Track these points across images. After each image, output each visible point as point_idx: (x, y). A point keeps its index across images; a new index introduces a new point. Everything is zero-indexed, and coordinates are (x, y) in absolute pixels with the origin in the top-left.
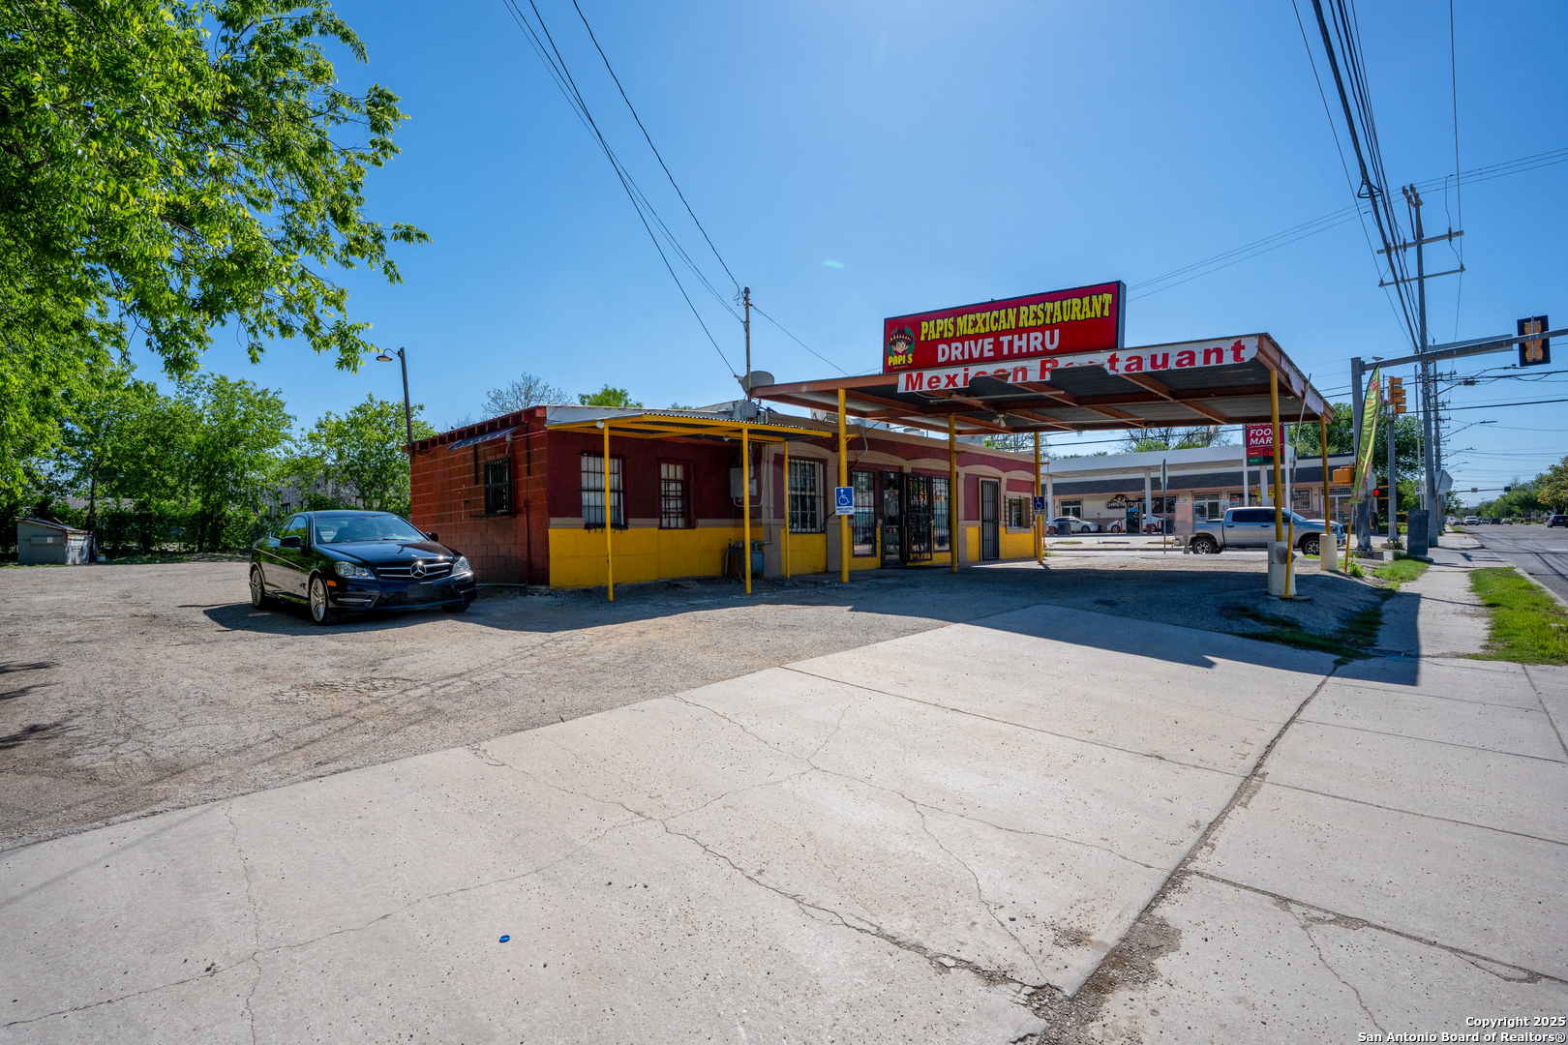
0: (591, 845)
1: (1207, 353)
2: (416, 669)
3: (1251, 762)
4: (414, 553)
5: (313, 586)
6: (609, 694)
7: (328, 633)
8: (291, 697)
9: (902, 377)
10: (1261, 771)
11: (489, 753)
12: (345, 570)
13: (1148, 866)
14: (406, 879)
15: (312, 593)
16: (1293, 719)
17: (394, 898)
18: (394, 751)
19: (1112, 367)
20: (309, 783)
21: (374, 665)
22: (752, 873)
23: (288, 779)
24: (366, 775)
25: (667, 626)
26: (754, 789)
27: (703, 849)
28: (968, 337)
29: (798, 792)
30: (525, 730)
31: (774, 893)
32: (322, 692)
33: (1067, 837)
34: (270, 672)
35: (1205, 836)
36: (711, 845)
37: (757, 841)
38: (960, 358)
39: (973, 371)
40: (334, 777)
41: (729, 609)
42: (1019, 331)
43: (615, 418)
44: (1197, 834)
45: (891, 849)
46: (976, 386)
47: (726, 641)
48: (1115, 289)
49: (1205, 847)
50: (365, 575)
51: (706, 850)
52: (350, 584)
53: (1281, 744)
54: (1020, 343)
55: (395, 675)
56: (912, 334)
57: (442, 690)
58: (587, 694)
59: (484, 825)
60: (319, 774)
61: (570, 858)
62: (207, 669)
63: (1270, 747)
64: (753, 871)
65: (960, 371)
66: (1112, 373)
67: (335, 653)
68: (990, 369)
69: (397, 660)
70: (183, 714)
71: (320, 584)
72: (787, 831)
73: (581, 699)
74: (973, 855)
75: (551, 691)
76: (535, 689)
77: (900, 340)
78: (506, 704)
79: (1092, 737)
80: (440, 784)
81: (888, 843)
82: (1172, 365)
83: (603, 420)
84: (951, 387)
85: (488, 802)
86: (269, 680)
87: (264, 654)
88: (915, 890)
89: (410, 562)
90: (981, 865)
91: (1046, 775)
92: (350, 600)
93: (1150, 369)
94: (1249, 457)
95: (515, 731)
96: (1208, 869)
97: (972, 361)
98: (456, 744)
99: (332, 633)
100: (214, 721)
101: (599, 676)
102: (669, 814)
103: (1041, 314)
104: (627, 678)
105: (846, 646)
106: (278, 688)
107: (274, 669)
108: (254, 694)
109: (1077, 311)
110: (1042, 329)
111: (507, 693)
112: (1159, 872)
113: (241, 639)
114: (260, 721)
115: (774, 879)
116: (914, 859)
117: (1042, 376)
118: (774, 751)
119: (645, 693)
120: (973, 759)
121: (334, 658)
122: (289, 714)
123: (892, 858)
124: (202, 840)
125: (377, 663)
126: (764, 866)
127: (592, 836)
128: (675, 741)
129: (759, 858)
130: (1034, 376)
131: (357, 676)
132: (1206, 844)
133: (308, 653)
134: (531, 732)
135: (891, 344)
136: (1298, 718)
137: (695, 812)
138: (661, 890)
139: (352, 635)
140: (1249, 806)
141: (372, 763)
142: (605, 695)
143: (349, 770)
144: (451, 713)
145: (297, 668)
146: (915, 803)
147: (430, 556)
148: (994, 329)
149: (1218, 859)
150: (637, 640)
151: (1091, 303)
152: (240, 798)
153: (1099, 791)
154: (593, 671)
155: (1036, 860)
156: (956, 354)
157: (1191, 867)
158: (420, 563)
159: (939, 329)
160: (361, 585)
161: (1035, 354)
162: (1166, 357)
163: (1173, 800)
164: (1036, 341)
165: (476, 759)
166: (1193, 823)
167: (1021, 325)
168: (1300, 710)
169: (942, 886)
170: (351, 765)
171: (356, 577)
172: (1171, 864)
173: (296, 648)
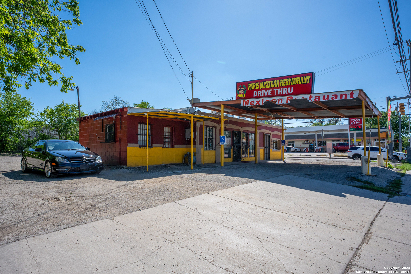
0: (156, 251)
1: (342, 95)
2: (86, 193)
3: (366, 228)
4: (83, 154)
5: (46, 165)
6: (154, 201)
7: (52, 181)
8: (42, 203)
9: (242, 101)
10: (370, 232)
11: (117, 221)
12: (59, 160)
13: (339, 262)
14: (96, 264)
15: (46, 167)
16: (377, 215)
17: (93, 271)
18: (84, 221)
19: (310, 99)
20: (56, 232)
21: (71, 191)
22: (210, 261)
23: (47, 231)
24: (76, 229)
25: (168, 180)
26: (206, 233)
27: (193, 253)
28: (263, 89)
29: (220, 234)
30: (128, 213)
31: (219, 268)
32: (53, 201)
33: (310, 251)
34: (33, 194)
35: (356, 253)
36: (195, 251)
37: (210, 250)
38: (261, 95)
39: (265, 100)
40: (64, 230)
41: (187, 174)
42: (280, 87)
43: (151, 112)
44: (353, 252)
45: (254, 253)
46: (266, 104)
47: (188, 185)
48: (312, 74)
49: (356, 257)
50: (66, 161)
51: (194, 253)
52: (60, 164)
53: (376, 223)
54: (280, 91)
55: (79, 195)
56: (245, 88)
57: (97, 200)
58: (146, 201)
59: (119, 245)
60: (59, 229)
61: (150, 256)
62: (8, 194)
63: (372, 224)
64: (211, 260)
65: (261, 100)
66: (310, 101)
67: (56, 187)
68: (270, 99)
69: (79, 190)
70: (2, 209)
71: (49, 164)
72: (219, 247)
73: (144, 203)
74: (280, 256)
75: (134, 200)
76: (128, 200)
77: (241, 89)
78: (120, 205)
79: (311, 218)
80: (102, 231)
81: (252, 251)
83: (146, 113)
84: (258, 104)
85: (119, 237)
86: (33, 197)
87: (29, 188)
88: (264, 267)
89: (81, 157)
90: (284, 259)
91: (299, 230)
92: (60, 170)
93: (322, 100)
94: (350, 128)
95: (125, 214)
96: (360, 264)
97: (265, 97)
98: (105, 218)
99: (53, 181)
100: (15, 212)
101: (149, 195)
102: (180, 241)
103: (287, 82)
104: (159, 196)
105: (228, 187)
106: (37, 200)
107: (35, 193)
108: (29, 202)
109: (299, 81)
110: (287, 87)
111: (119, 201)
112: (343, 264)
113: (20, 183)
114: (33, 211)
115: (218, 263)
116: (262, 257)
117: (287, 102)
118: (211, 221)
119: (166, 201)
120: (274, 224)
121: (56, 189)
122: (43, 209)
123: (254, 256)
124: (19, 254)
125: (72, 191)
126: (214, 259)
127: (157, 248)
128: (178, 217)
129: (212, 256)
130: (285, 102)
131: (65, 195)
132: (357, 256)
133: (46, 187)
134: (130, 214)
135: (238, 91)
136: (379, 214)
137: (189, 241)
138: (182, 267)
139: (61, 181)
140: (369, 243)
141: (77, 225)
142: (152, 202)
143: (70, 227)
144: (101, 208)
145: (43, 193)
146: (258, 238)
147: (88, 156)
148: (272, 86)
149: (362, 261)
150: (159, 184)
152: (31, 238)
153: (317, 236)
154: (146, 194)
155: (301, 258)
156: (259, 94)
157: (353, 263)
158: (85, 158)
159: (254, 86)
160: (64, 165)
161: (285, 95)
162: (328, 96)
163: (343, 240)
164: (285, 91)
165: (113, 223)
166: (351, 248)
167: (281, 85)
168: (379, 212)
169: (272, 266)
170: (70, 226)
171: (63, 162)
172: (347, 262)
173: (41, 186)
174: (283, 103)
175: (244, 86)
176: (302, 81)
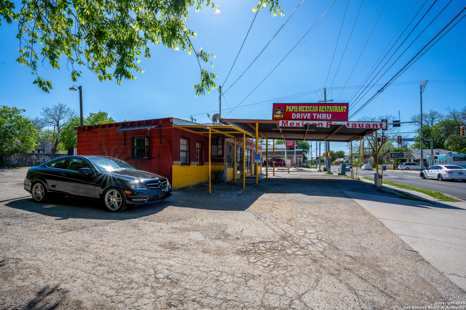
9: (281, 122)
19: (348, 126)
38: (300, 118)
42: (319, 113)
56: (283, 109)
77: (279, 110)
82: (364, 127)
103: (326, 109)
130: (325, 126)
135: (275, 111)
151: (340, 108)
159: (292, 109)
162: (363, 125)
167: (319, 111)
174: (323, 127)
175: (281, 107)
176: (340, 109)
